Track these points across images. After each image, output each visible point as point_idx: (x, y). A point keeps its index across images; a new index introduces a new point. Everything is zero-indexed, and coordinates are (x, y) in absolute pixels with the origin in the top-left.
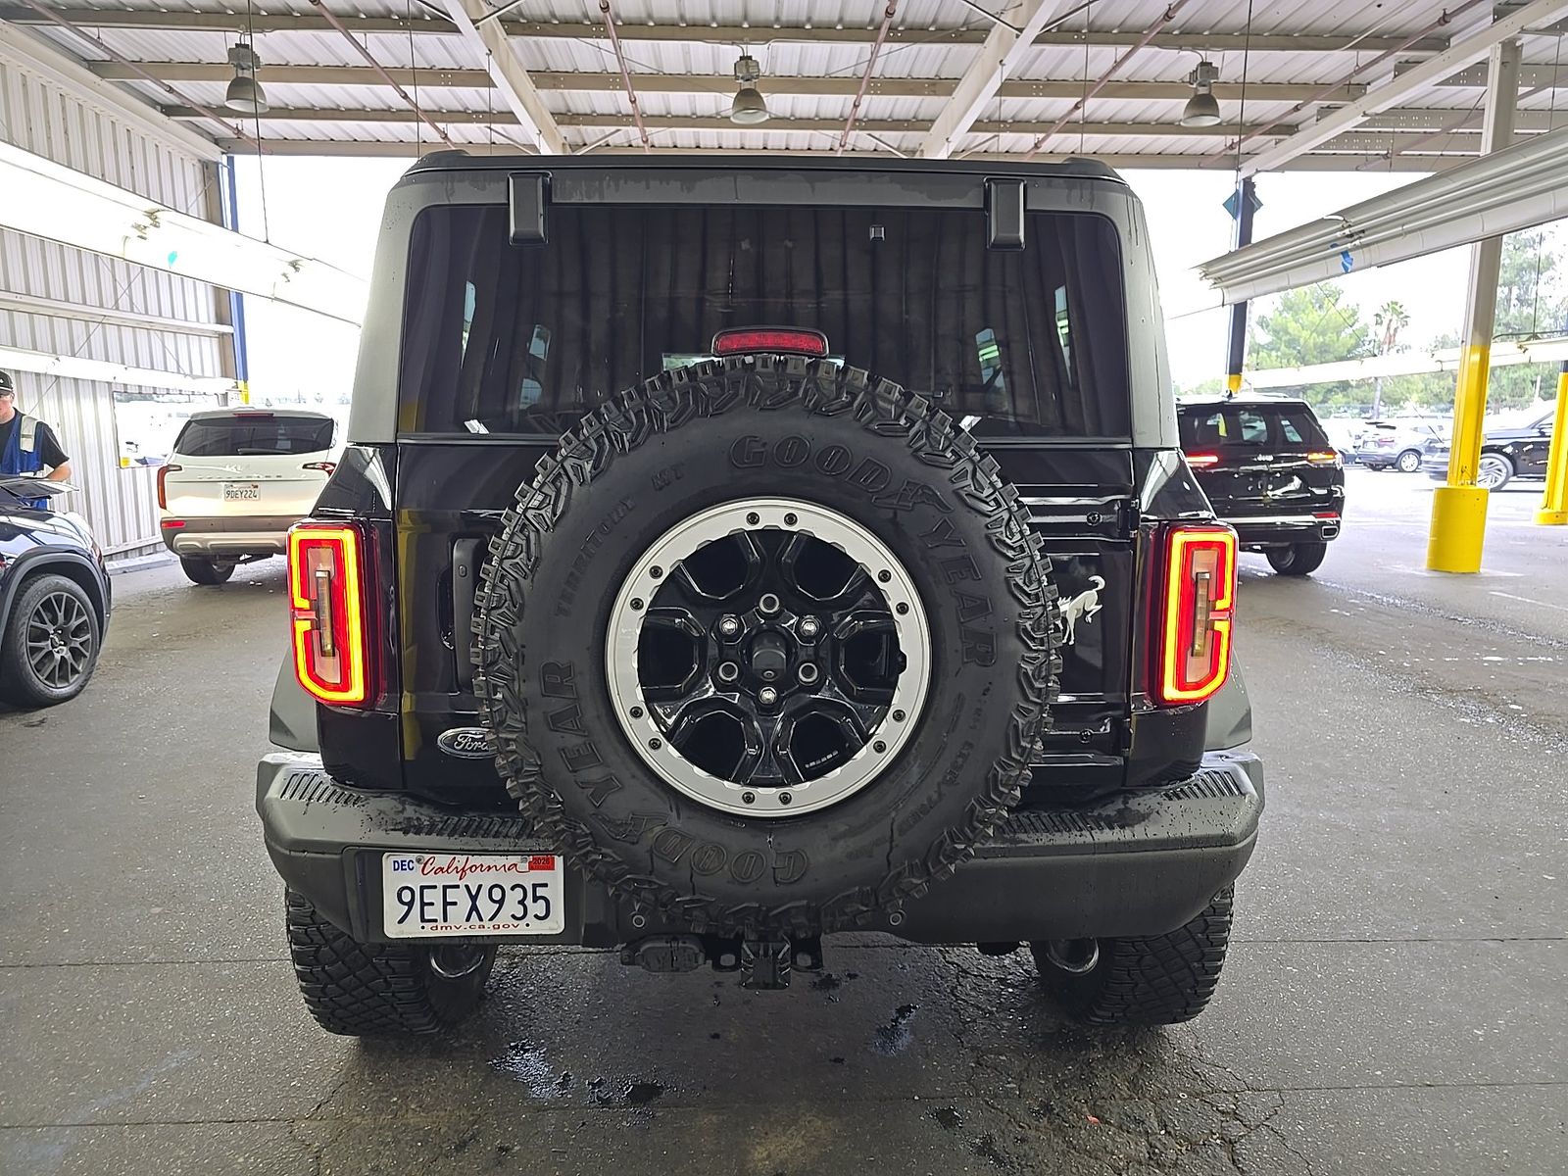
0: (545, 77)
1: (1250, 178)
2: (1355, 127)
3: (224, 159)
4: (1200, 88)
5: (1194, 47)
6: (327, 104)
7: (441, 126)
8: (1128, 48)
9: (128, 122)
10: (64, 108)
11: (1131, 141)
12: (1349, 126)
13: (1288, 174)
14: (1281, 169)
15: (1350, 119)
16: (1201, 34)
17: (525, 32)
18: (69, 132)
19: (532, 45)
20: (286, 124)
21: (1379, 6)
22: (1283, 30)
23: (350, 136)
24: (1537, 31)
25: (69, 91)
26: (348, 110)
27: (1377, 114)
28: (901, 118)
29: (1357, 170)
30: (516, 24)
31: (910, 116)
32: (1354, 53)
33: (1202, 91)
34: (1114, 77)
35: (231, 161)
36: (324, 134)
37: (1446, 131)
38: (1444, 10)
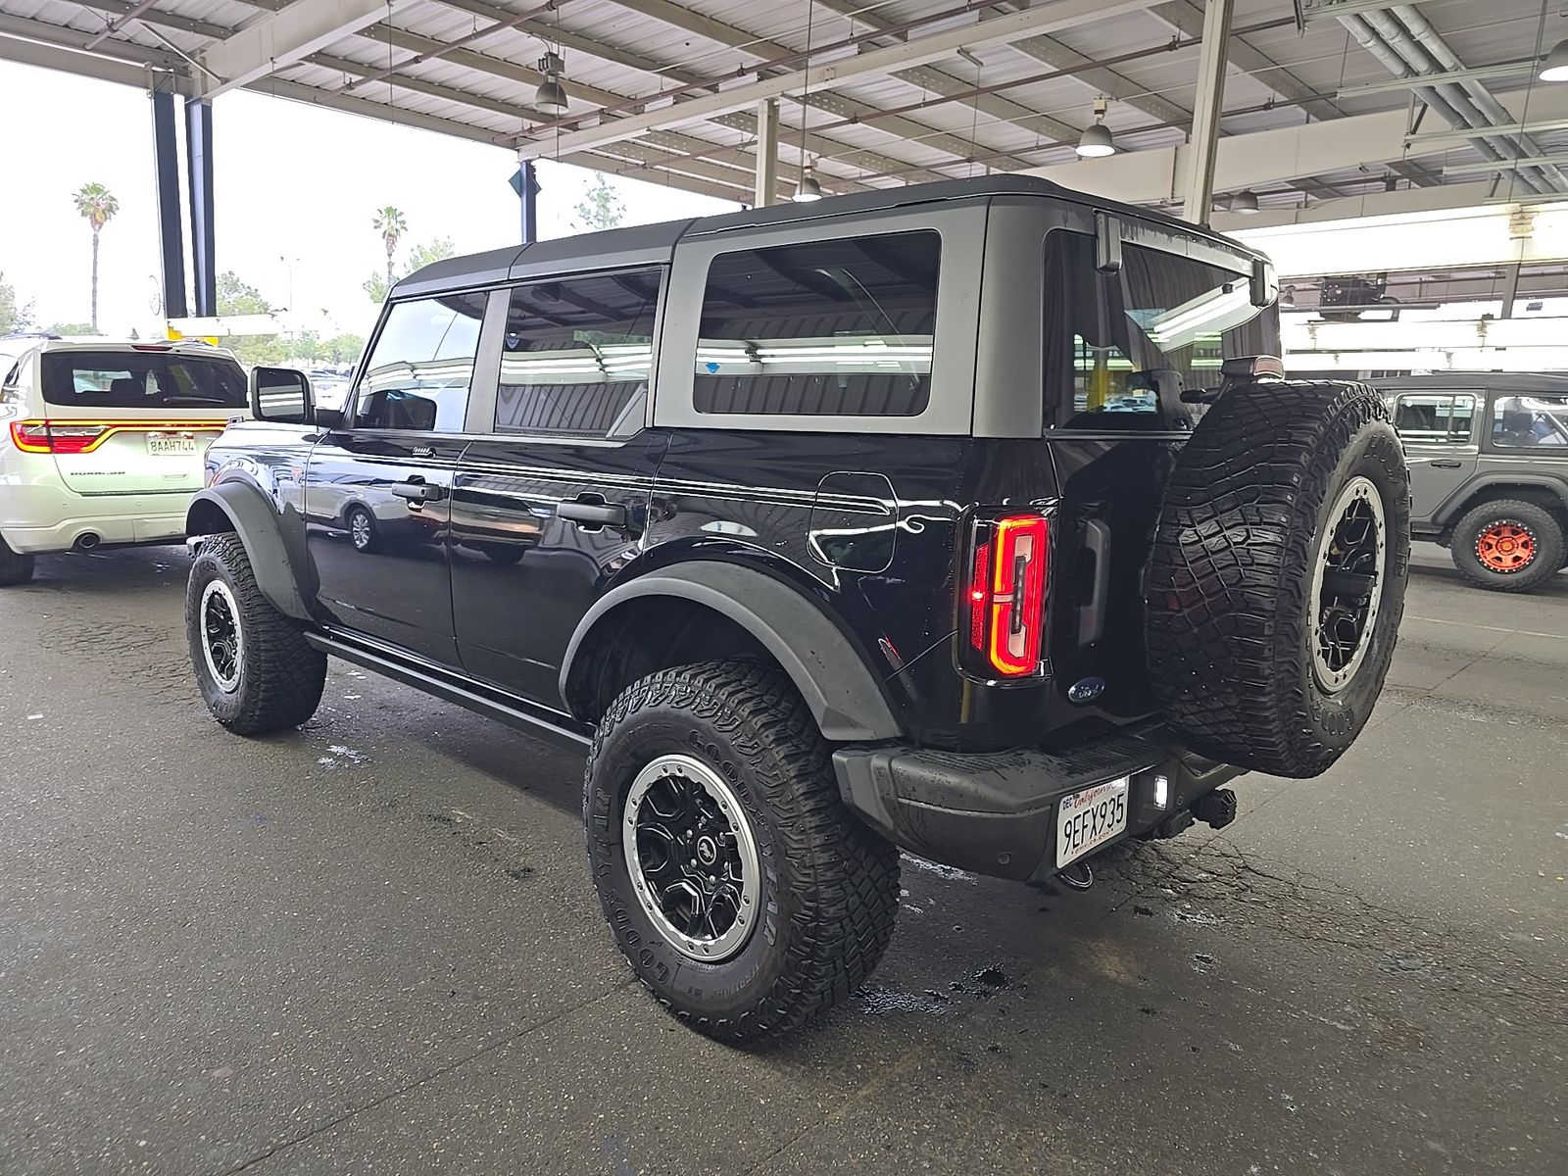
1: (531, 161)
2: (636, 138)
4: (550, 77)
5: (544, 36)
8: (495, 22)
11: (430, 101)
12: (629, 137)
13: (564, 165)
14: (558, 159)
15: (630, 129)
16: (545, 24)
21: (687, 44)
22: (610, 41)
24: (790, 97)
27: (656, 131)
28: (187, 14)
29: (617, 173)
31: (199, 17)
32: (659, 76)
33: (551, 79)
34: (468, 45)
37: (693, 157)
38: (741, 64)
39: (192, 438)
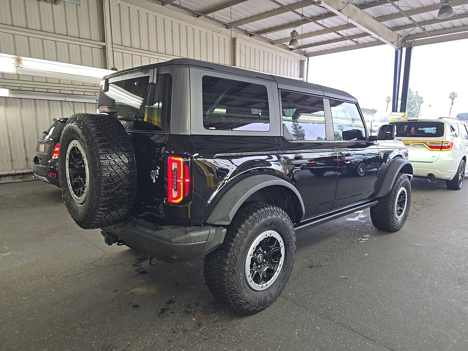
0: (381, 18)
3: (307, 59)
6: (326, 40)
7: (355, 40)
9: (280, 54)
10: (264, 54)
17: (368, 7)
18: (265, 60)
19: (374, 9)
20: (319, 47)
23: (343, 46)
25: (266, 50)
26: (332, 40)
30: (362, 6)
35: (308, 59)
36: (336, 47)
39: (413, 146)
